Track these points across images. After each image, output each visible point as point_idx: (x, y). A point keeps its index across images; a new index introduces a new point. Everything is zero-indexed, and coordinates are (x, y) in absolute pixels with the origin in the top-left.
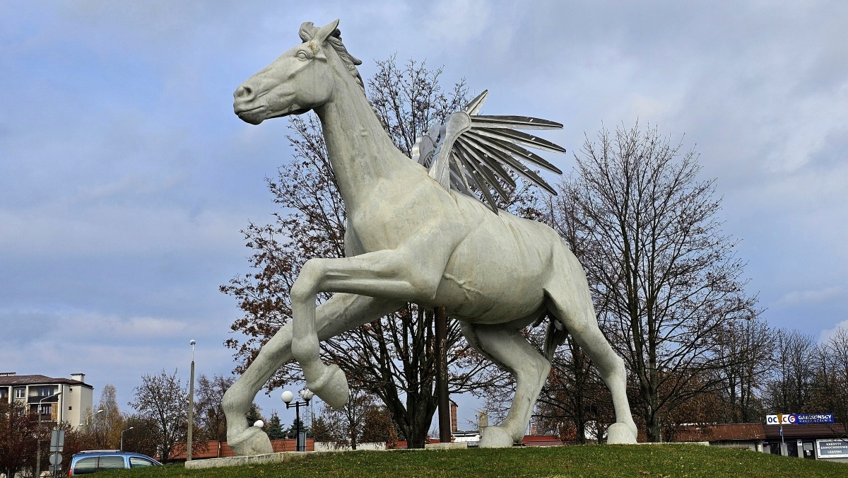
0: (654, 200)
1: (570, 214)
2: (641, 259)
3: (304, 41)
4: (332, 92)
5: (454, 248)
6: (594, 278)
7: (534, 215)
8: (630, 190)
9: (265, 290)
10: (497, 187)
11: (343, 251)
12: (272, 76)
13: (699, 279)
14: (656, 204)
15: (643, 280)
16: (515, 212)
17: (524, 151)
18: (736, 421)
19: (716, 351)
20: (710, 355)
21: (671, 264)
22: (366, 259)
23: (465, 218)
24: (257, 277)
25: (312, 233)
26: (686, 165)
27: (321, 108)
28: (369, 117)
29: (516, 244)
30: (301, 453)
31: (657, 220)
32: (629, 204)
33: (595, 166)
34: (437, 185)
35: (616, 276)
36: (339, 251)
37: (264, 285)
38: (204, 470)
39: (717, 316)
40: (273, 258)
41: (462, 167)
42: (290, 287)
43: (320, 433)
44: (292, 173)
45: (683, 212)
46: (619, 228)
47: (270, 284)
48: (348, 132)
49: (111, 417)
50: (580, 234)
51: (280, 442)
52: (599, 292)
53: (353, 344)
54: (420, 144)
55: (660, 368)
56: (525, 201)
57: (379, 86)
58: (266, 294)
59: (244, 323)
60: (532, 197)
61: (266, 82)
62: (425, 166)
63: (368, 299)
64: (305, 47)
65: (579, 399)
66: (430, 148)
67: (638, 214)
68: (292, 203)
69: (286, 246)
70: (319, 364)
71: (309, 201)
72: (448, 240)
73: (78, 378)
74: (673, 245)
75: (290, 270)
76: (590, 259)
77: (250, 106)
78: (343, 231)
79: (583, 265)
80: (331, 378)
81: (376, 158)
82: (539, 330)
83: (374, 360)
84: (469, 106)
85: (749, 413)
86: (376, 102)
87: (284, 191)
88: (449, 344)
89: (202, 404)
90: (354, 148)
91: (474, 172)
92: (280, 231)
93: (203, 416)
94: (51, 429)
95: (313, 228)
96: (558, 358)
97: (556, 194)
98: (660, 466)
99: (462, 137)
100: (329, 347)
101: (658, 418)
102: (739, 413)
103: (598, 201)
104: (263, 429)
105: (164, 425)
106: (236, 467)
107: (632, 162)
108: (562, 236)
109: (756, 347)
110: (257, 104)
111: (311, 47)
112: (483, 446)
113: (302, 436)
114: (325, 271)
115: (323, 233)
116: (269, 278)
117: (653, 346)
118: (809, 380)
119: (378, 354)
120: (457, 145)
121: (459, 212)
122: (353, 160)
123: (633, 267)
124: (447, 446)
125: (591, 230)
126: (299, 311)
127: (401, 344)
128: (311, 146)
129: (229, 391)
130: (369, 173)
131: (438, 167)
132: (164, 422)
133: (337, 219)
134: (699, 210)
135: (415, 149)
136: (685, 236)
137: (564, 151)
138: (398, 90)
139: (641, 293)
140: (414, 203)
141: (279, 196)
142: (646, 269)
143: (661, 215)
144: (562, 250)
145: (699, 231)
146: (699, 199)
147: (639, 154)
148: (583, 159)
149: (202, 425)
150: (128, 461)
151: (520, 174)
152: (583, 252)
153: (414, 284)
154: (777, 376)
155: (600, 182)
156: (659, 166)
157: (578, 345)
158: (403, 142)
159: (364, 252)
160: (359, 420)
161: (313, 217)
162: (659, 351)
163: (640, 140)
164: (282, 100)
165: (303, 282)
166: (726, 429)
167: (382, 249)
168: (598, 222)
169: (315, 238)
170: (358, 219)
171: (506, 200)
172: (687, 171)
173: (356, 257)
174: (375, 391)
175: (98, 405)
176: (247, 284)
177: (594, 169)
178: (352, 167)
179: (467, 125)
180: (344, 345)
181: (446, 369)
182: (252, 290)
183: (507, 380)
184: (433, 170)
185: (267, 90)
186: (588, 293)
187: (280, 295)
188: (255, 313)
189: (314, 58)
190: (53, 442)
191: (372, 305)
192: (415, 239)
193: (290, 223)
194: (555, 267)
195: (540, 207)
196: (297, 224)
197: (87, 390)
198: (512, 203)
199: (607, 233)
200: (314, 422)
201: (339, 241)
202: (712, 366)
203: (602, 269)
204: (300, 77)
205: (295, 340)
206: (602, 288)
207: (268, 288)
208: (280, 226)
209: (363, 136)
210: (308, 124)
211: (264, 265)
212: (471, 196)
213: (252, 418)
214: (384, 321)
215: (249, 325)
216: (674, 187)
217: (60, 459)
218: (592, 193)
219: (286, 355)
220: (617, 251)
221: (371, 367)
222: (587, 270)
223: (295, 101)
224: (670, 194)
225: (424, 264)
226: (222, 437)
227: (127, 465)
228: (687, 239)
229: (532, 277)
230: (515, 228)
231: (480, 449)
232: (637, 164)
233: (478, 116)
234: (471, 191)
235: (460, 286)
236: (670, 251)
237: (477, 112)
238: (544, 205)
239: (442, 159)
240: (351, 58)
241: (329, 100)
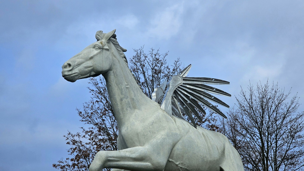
0: (276, 121)
1: (233, 127)
2: (270, 151)
3: (98, 40)
4: (111, 66)
5: (174, 146)
6: (245, 161)
7: (215, 128)
8: (264, 116)
9: (76, 167)
10: (196, 114)
11: (116, 146)
12: (82, 58)
13: (300, 162)
14: (278, 123)
15: (271, 162)
16: (205, 127)
17: (210, 95)
21: (286, 154)
22: (128, 151)
23: (179, 130)
24: (72, 160)
25: (100, 137)
26: (292, 103)
27: (106, 74)
28: (130, 78)
29: (206, 144)
31: (278, 131)
32: (264, 122)
33: (246, 103)
34: (165, 113)
35: (257, 160)
36: (114, 146)
37: (75, 164)
40: (80, 150)
41: (178, 103)
42: (89, 166)
44: (90, 106)
45: (291, 127)
46: (258, 135)
47: (78, 163)
48: (119, 86)
50: (238, 138)
52: (249, 168)
54: (156, 91)
56: (211, 121)
57: (135, 62)
60: (214, 119)
61: (78, 60)
62: (159, 103)
64: (98, 43)
67: (268, 128)
68: (90, 121)
69: (87, 144)
71: (99, 121)
72: (171, 142)
74: (286, 144)
75: (89, 156)
76: (244, 151)
77: (70, 73)
78: (116, 136)
79: (240, 154)
81: (133, 99)
84: (182, 72)
86: (134, 70)
87: (85, 116)
90: (122, 94)
91: (184, 106)
92: (84, 136)
95: (100, 135)
97: (226, 118)
99: (178, 88)
103: (247, 120)
107: (265, 101)
108: (229, 139)
110: (73, 72)
111: (101, 43)
114: (107, 157)
115: (106, 137)
116: (78, 161)
120: (175, 92)
121: (176, 127)
122: (121, 100)
123: (266, 155)
125: (244, 136)
128: (100, 93)
130: (130, 107)
131: (166, 104)
133: (113, 130)
134: (299, 126)
135: (154, 94)
136: (292, 139)
137: (230, 95)
138: (144, 64)
139: (270, 169)
140: (153, 123)
141: (84, 118)
142: (273, 156)
143: (280, 128)
144: (229, 146)
145: (300, 137)
146: (299, 120)
147: (269, 97)
148: (240, 100)
151: (208, 107)
152: (240, 147)
153: (153, 164)
155: (249, 111)
156: (279, 104)
158: (147, 90)
159: (127, 147)
161: (100, 129)
163: (269, 89)
164: (86, 70)
165: (96, 163)
168: (248, 132)
169: (102, 140)
170: (124, 130)
171: (201, 120)
172: (293, 106)
173: (123, 150)
176: (66, 163)
177: (245, 104)
178: (121, 104)
179: (181, 82)
182: (69, 166)
184: (163, 106)
185: (79, 65)
189: (103, 49)
192: (154, 141)
193: (89, 132)
194: (226, 155)
195: (218, 124)
196: (93, 133)
198: (204, 122)
199: (252, 138)
201: (114, 141)
203: (250, 156)
204: (96, 58)
206: (250, 166)
207: (77, 165)
208: (84, 134)
209: (127, 88)
210: (99, 81)
211: (75, 154)
212: (183, 119)
216: (286, 114)
218: (244, 117)
220: (258, 147)
222: (242, 157)
223: (93, 70)
224: (284, 118)
225: (158, 154)
228: (294, 141)
229: (214, 160)
230: (206, 135)
232: (267, 103)
233: (186, 77)
234: (182, 116)
235: (177, 165)
236: (285, 147)
237: (186, 75)
238: (220, 123)
239: (167, 100)
240: (121, 48)
241: (110, 69)
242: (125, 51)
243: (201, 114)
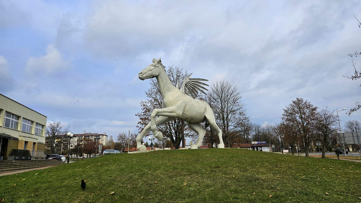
0: (228, 96)
1: (210, 99)
2: (225, 108)
4: (159, 73)
6: (215, 112)
7: (202, 99)
8: (222, 94)
10: (194, 93)
12: (147, 70)
13: (237, 113)
15: (225, 113)
17: (200, 86)
18: (245, 143)
19: (241, 128)
20: (240, 129)
21: (231, 110)
22: (167, 109)
24: (143, 113)
25: (155, 103)
27: (157, 77)
28: (167, 79)
29: (198, 106)
30: (153, 150)
32: (222, 97)
33: (215, 89)
34: (182, 93)
35: (220, 112)
38: (132, 154)
39: (241, 121)
40: (147, 109)
41: (187, 89)
42: (150, 115)
43: (157, 146)
44: (151, 90)
45: (234, 99)
46: (220, 102)
48: (163, 82)
49: (112, 142)
50: (212, 103)
51: (148, 148)
53: (164, 127)
55: (229, 132)
56: (200, 96)
57: (169, 72)
58: (145, 116)
59: (140, 122)
60: (202, 95)
61: (145, 71)
63: (167, 117)
64: (154, 64)
65: (212, 138)
66: (180, 85)
67: (224, 99)
68: (151, 97)
69: (149, 106)
70: (157, 131)
71: (154, 96)
72: (184, 105)
73: (105, 134)
75: (150, 111)
76: (214, 109)
77: (142, 76)
78: (161, 103)
80: (159, 134)
81: (168, 87)
82: (203, 124)
83: (168, 130)
84: (188, 76)
85: (248, 141)
86: (169, 75)
87: (149, 94)
88: (184, 127)
89: (131, 139)
90: (164, 85)
91: (189, 90)
93: (131, 142)
94: (99, 145)
95: (155, 102)
96: (207, 130)
97: (207, 95)
98: (229, 153)
100: (158, 127)
101: (229, 142)
102: (246, 141)
103: (216, 96)
104: (144, 145)
105: (123, 144)
106: (139, 153)
107: (223, 88)
109: (250, 127)
111: (155, 64)
112: (191, 148)
113: (153, 146)
114: (158, 111)
115: (157, 103)
116: (146, 113)
117: (228, 127)
118: (261, 134)
119: (169, 129)
120: (186, 84)
121: (186, 99)
122: (164, 88)
123: (223, 110)
124: (184, 149)
125: (214, 102)
126: (152, 120)
127: (174, 127)
128: (155, 85)
129: (137, 137)
130: (167, 91)
132: (123, 143)
133: (160, 100)
134: (237, 98)
135: (177, 85)
137: (208, 86)
138: (173, 73)
139: (225, 116)
140: (177, 97)
142: (226, 111)
143: (229, 99)
144: (208, 107)
145: (237, 103)
146: (237, 96)
147: (224, 86)
148: (213, 87)
149: (131, 144)
150: (116, 152)
152: (213, 107)
153: (177, 114)
154: (254, 133)
155: (216, 92)
156: (229, 89)
157: (212, 127)
158: (174, 84)
159: (166, 107)
160: (165, 143)
161: (155, 100)
162: (229, 128)
163: (225, 83)
164: (149, 75)
165: (153, 114)
166: (243, 145)
167: (169, 107)
168: (216, 101)
170: (165, 100)
172: (235, 90)
173: (164, 108)
174: (168, 137)
175: (109, 140)
176: (141, 114)
179: (188, 80)
180: (162, 127)
181: (184, 132)
183: (197, 134)
184: (181, 90)
185: (146, 73)
186: (214, 116)
187: (148, 116)
188: (143, 120)
189: (155, 66)
190: (99, 148)
191: (168, 119)
192: (177, 104)
193: (150, 101)
194: (207, 110)
196: (152, 101)
197: (106, 136)
198: (197, 97)
199: (218, 103)
200: (155, 143)
202: (240, 131)
203: (217, 111)
204: (153, 70)
205: (151, 126)
206: (217, 115)
208: (148, 102)
209: (166, 83)
210: (154, 80)
211: (145, 110)
213: (142, 143)
214: (170, 122)
215: (141, 123)
216: (232, 93)
217: (101, 151)
218: (214, 94)
219: (149, 129)
220: (220, 107)
221: (168, 132)
223: (151, 75)
224: (231, 95)
225: (179, 110)
226: (136, 147)
227: (115, 153)
228: (235, 104)
229: (202, 113)
230: (198, 102)
231: (191, 149)
235: (187, 114)
236: (231, 107)
237: (190, 78)
238: (204, 97)
239: (183, 88)
240: (163, 66)
241: (159, 75)
242: (165, 67)
243: (196, 94)
